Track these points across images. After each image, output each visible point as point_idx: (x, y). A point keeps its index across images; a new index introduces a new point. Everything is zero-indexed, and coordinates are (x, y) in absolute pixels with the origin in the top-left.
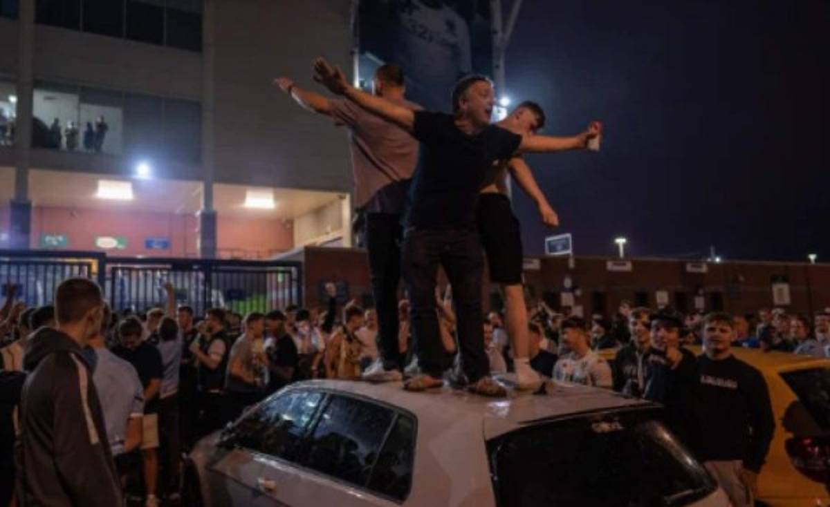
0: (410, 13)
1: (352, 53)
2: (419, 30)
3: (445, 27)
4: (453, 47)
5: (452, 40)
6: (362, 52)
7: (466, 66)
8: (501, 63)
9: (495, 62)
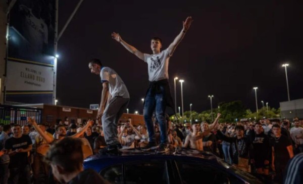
0: (29, 17)
1: (6, 24)
2: (32, 24)
3: (40, 26)
4: (42, 33)
5: (43, 31)
6: (10, 25)
7: (46, 42)
8: (57, 43)
9: (55, 42)
